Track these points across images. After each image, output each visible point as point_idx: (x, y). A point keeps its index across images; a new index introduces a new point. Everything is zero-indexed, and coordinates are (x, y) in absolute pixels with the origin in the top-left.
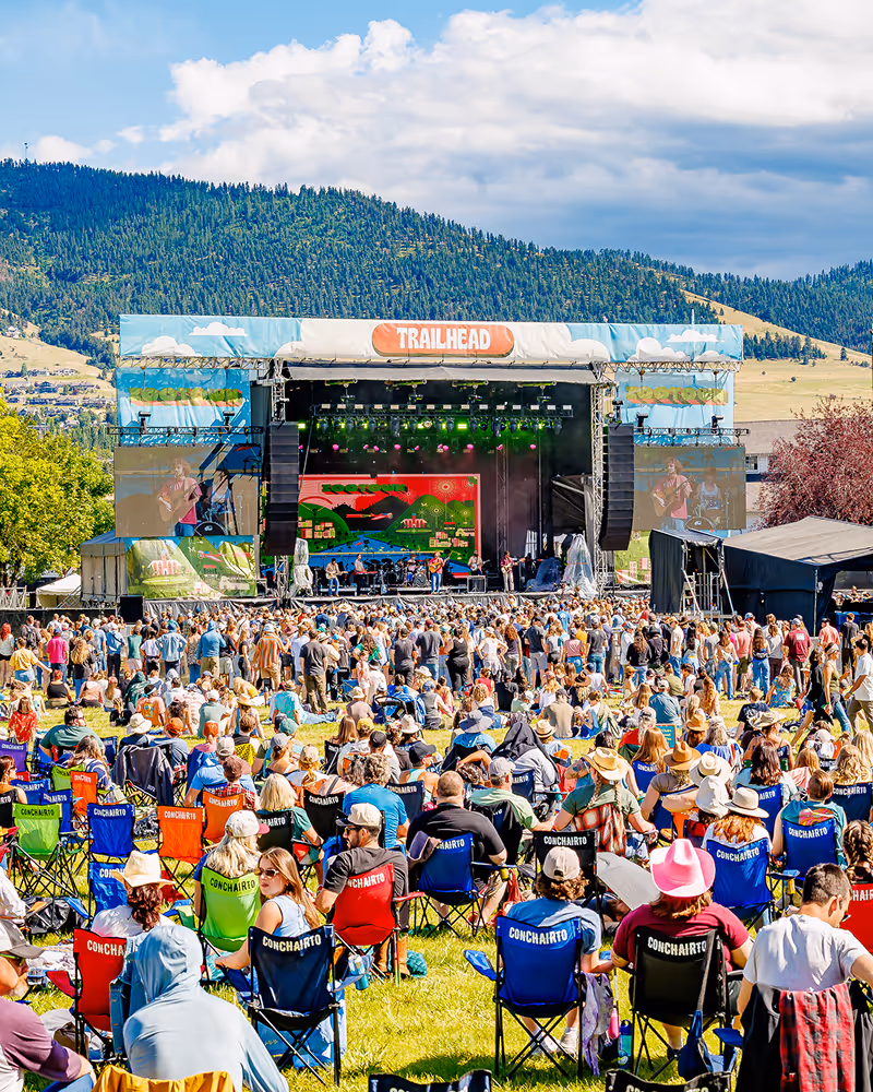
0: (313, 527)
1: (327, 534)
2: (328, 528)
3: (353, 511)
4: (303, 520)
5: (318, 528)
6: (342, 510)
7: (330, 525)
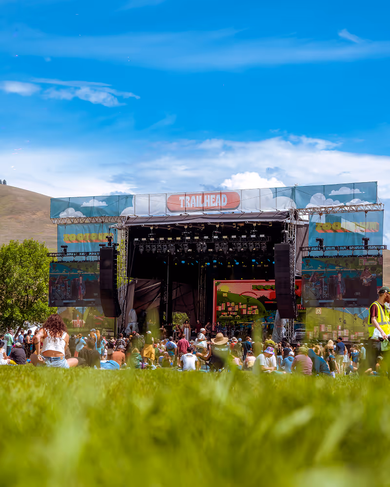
0: (247, 308)
1: (254, 312)
2: (255, 309)
3: (269, 300)
4: (242, 305)
5: (250, 308)
6: (262, 299)
7: (256, 307)
